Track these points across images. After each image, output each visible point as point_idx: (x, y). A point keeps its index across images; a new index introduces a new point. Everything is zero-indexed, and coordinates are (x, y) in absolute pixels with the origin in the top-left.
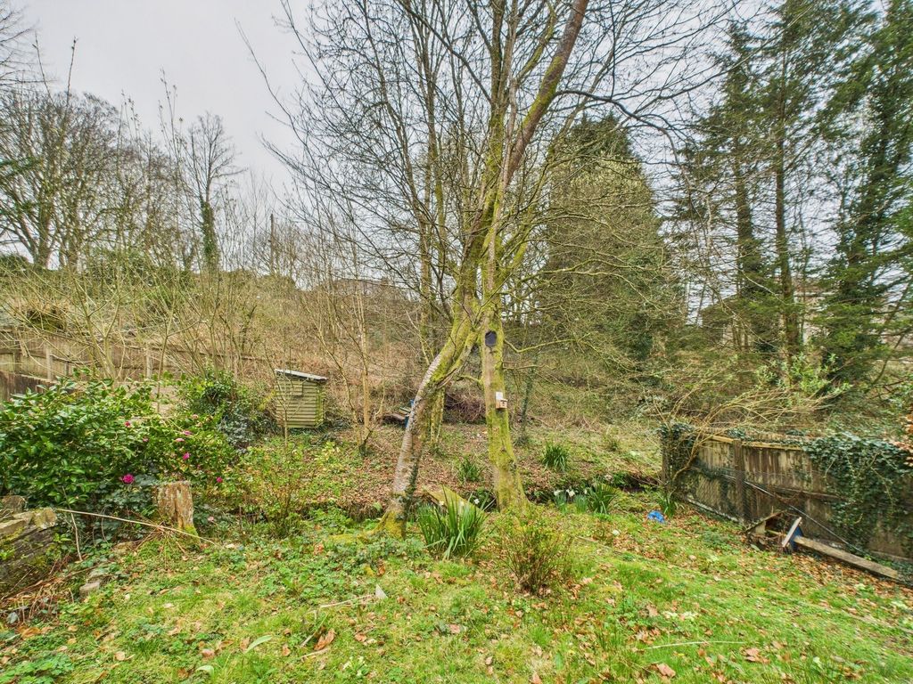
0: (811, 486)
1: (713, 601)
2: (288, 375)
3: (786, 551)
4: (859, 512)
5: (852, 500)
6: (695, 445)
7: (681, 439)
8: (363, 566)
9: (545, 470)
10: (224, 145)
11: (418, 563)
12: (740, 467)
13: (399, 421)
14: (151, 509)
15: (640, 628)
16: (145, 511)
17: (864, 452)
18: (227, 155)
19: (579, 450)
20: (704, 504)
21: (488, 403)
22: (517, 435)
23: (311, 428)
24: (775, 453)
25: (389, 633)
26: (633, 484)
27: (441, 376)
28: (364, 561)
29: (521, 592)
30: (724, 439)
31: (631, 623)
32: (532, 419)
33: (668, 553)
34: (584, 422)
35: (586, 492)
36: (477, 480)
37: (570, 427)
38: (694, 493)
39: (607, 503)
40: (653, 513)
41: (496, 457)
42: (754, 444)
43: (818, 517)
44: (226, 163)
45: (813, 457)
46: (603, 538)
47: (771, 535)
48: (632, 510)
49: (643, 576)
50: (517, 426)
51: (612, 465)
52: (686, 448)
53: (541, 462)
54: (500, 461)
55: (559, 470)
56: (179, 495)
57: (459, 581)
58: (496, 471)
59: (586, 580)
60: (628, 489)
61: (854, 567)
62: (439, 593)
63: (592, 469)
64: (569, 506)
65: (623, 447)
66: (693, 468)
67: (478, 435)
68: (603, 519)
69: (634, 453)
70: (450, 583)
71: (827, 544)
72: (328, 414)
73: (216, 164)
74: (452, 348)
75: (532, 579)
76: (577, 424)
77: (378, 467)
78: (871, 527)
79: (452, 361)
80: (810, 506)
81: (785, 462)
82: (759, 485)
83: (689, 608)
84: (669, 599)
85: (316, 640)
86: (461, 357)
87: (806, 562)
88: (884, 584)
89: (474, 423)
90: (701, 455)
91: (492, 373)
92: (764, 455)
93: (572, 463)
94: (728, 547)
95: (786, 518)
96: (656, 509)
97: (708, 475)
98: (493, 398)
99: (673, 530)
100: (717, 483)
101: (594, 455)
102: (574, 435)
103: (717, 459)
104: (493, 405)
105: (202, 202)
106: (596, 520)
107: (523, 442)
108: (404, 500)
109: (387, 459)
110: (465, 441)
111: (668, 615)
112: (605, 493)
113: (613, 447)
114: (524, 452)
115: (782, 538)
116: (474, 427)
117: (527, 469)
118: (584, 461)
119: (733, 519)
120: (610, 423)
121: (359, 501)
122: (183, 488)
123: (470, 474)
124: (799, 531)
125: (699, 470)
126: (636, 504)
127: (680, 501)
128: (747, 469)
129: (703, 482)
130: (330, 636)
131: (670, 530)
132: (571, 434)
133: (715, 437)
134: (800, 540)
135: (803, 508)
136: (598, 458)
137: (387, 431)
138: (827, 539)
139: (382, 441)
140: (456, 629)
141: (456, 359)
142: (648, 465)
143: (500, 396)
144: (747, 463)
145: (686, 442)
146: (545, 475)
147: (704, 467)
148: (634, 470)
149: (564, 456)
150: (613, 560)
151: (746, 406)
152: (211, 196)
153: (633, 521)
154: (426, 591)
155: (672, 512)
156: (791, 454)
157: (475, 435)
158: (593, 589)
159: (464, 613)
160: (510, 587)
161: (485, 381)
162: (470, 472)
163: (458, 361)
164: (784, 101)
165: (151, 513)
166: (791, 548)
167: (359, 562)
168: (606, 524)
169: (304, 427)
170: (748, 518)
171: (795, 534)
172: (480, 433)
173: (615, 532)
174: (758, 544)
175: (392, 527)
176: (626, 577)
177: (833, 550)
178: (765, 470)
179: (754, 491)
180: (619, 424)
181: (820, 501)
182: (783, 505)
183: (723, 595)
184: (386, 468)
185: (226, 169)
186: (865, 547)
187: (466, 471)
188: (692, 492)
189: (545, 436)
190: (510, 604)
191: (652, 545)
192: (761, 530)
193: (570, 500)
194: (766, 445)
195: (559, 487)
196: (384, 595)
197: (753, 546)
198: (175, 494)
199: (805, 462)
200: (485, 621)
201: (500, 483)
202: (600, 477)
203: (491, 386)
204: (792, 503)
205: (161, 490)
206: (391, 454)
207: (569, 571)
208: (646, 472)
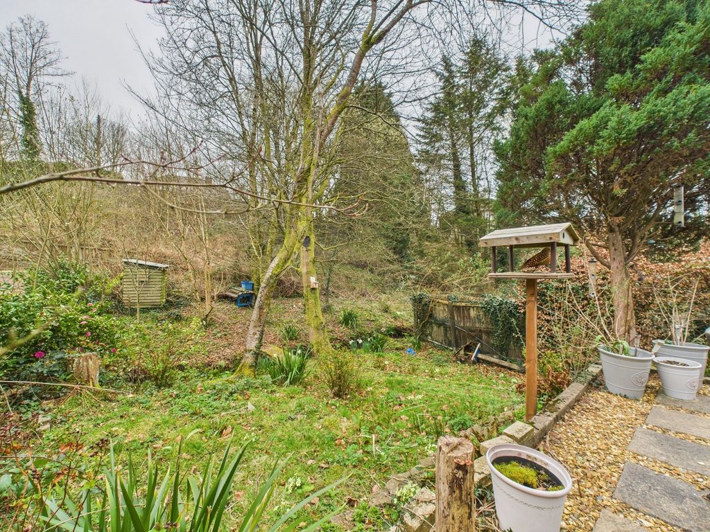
0: (484, 326)
1: (432, 390)
2: (140, 265)
3: (474, 363)
4: (503, 337)
5: (500, 331)
6: (431, 306)
7: (423, 303)
8: (235, 395)
9: (343, 328)
10: (49, 48)
11: (270, 390)
12: (453, 318)
13: (232, 298)
14: (68, 375)
15: (396, 405)
16: (63, 377)
17: (503, 306)
18: (53, 57)
19: (365, 313)
20: (436, 341)
21: (305, 285)
22: (324, 305)
23: (155, 307)
24: (467, 308)
25: (263, 423)
26: (398, 333)
27: (279, 270)
28: (235, 392)
29: (333, 398)
30: (444, 302)
31: (391, 404)
32: (333, 292)
33: (414, 370)
34: (368, 293)
35: (369, 340)
36: (296, 339)
37: (358, 298)
38: (431, 335)
39: (382, 346)
40: (408, 350)
41: (311, 321)
42: (458, 304)
43: (488, 342)
44: (50, 63)
45: (484, 310)
46: (379, 367)
47: (467, 355)
48: (397, 349)
49: (399, 383)
50: (324, 298)
51: (386, 321)
52: (426, 308)
53: (340, 322)
54: (314, 323)
55: (352, 328)
56: (90, 362)
57: (297, 396)
58: (312, 330)
59: (369, 389)
60: (395, 336)
61: (503, 366)
62: (286, 403)
63: (373, 325)
64: (358, 350)
65: (392, 309)
66: (430, 320)
67: (295, 306)
68: (379, 356)
69: (399, 313)
70: (292, 398)
71: (492, 357)
72: (169, 295)
73: (40, 63)
74: (285, 252)
75: (340, 390)
76: (363, 295)
77: (219, 335)
78: (509, 345)
79: (286, 260)
80: (484, 337)
81: (473, 313)
82: (461, 327)
83: (420, 394)
84: (411, 391)
85: (221, 432)
86: (292, 259)
87: (482, 367)
88: (513, 373)
89: (290, 297)
90: (434, 312)
91: (307, 264)
92: (463, 310)
93: (360, 322)
94: (447, 364)
95: (474, 344)
96: (410, 347)
97: (437, 324)
98: (309, 281)
99: (420, 359)
100: (442, 328)
101: (374, 316)
102: (361, 303)
103: (441, 313)
104: (309, 286)
105: (21, 97)
106: (376, 357)
107: (327, 310)
108: (255, 353)
109: (225, 328)
110: (285, 311)
111: (409, 398)
112: (381, 340)
113: (386, 310)
114: (328, 317)
115: (472, 356)
116: (291, 300)
117: (331, 328)
118: (368, 320)
119: (451, 348)
120: (385, 293)
121: (206, 361)
122: (93, 357)
123: (292, 335)
124: (479, 351)
125: (433, 321)
126: (399, 345)
127: (424, 341)
128: (456, 319)
129: (435, 328)
130: (229, 429)
131: (418, 359)
132: (360, 302)
133: (440, 301)
134: (480, 356)
135: (481, 338)
136: (377, 318)
137: (222, 307)
138: (491, 354)
139: (219, 314)
140: (300, 417)
141: (288, 259)
142: (407, 320)
143: (313, 279)
144: (455, 315)
145: (426, 304)
146: (342, 331)
147: (435, 319)
148: (399, 324)
149: (356, 318)
150: (384, 378)
151: (454, 282)
152: (32, 92)
153: (397, 355)
154: (279, 403)
155: (419, 347)
156: (475, 309)
157: (292, 306)
158: (372, 393)
159: (304, 409)
160: (327, 396)
161: (303, 269)
162: (291, 333)
163: (290, 261)
164: (472, 103)
165: (69, 377)
166: (476, 361)
167: (231, 394)
168: (381, 358)
169: (150, 307)
170: (457, 346)
171: (477, 353)
172: (296, 305)
173: (386, 362)
174: (461, 361)
175: (247, 371)
176: (390, 385)
177: (494, 359)
178: (464, 319)
179: (460, 331)
180: (390, 294)
181: (488, 333)
182: (473, 337)
183: (438, 387)
184: (225, 335)
185: (50, 70)
186: (507, 356)
187: (288, 332)
188: (430, 334)
189: (343, 304)
190: (328, 403)
191: (407, 367)
192: (462, 352)
193: (359, 346)
194: (463, 304)
195: (352, 338)
196: (254, 408)
197: (458, 362)
198: (87, 362)
199: (481, 313)
200: (315, 412)
201: (314, 338)
202: (378, 331)
203: (307, 273)
204: (476, 335)
205: (76, 360)
206: (228, 324)
207: (359, 384)
208: (406, 325)
